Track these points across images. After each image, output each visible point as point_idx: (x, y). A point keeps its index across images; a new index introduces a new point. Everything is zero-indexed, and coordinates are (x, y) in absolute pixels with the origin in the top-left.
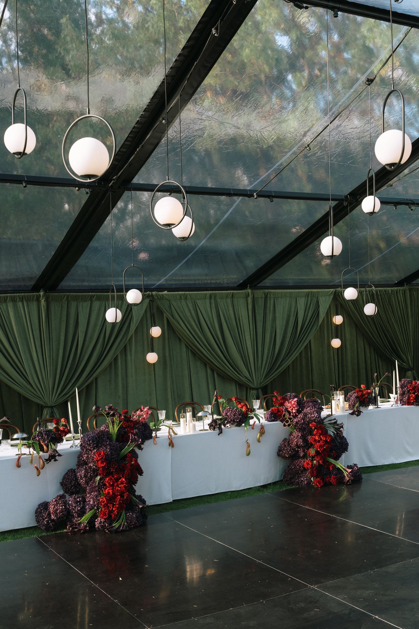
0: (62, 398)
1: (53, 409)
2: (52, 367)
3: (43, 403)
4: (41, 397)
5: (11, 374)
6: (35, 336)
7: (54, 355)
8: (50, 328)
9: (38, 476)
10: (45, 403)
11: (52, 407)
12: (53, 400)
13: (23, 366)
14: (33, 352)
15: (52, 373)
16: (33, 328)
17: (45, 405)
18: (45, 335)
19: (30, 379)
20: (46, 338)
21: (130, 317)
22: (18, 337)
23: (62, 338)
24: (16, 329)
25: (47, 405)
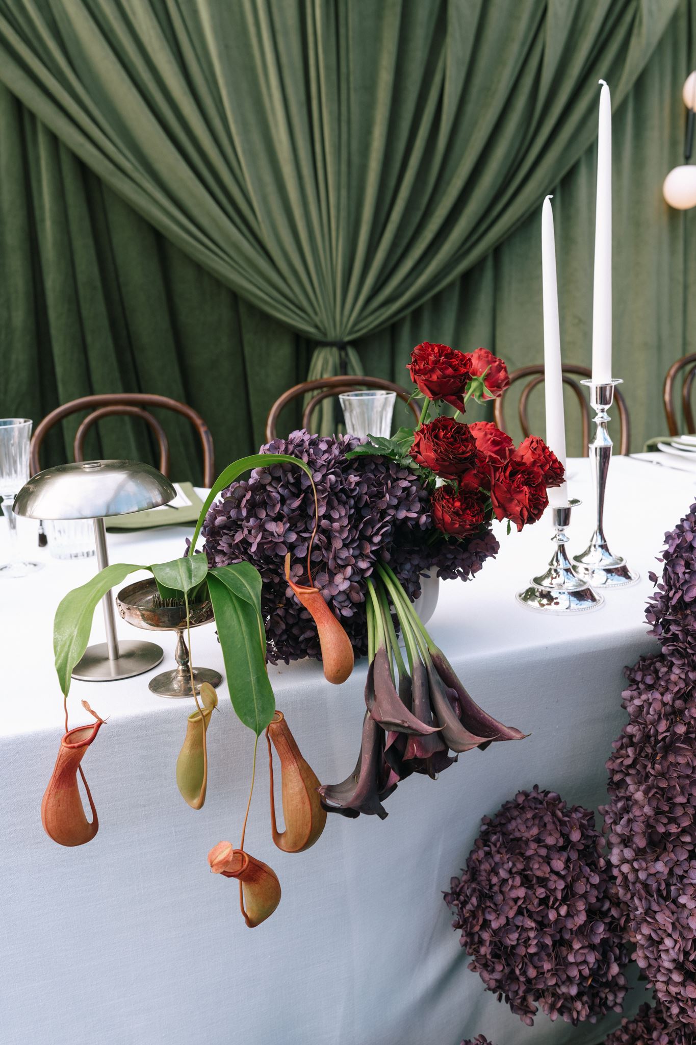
0: (378, 314)
1: (347, 355)
2: (344, 193)
3: (312, 330)
4: (305, 304)
5: (196, 212)
6: (284, 59)
7: (355, 145)
8: (342, 31)
9: (251, 923)
10: (316, 327)
11: (342, 346)
12: (345, 320)
13: (240, 178)
14: (276, 125)
15: (343, 214)
16: (278, 25)
17: (319, 336)
18: (320, 57)
19: (263, 226)
20: (327, 68)
21: (628, 18)
22: (220, 56)
23: (385, 78)
24: (212, 17)
25: (325, 334)
